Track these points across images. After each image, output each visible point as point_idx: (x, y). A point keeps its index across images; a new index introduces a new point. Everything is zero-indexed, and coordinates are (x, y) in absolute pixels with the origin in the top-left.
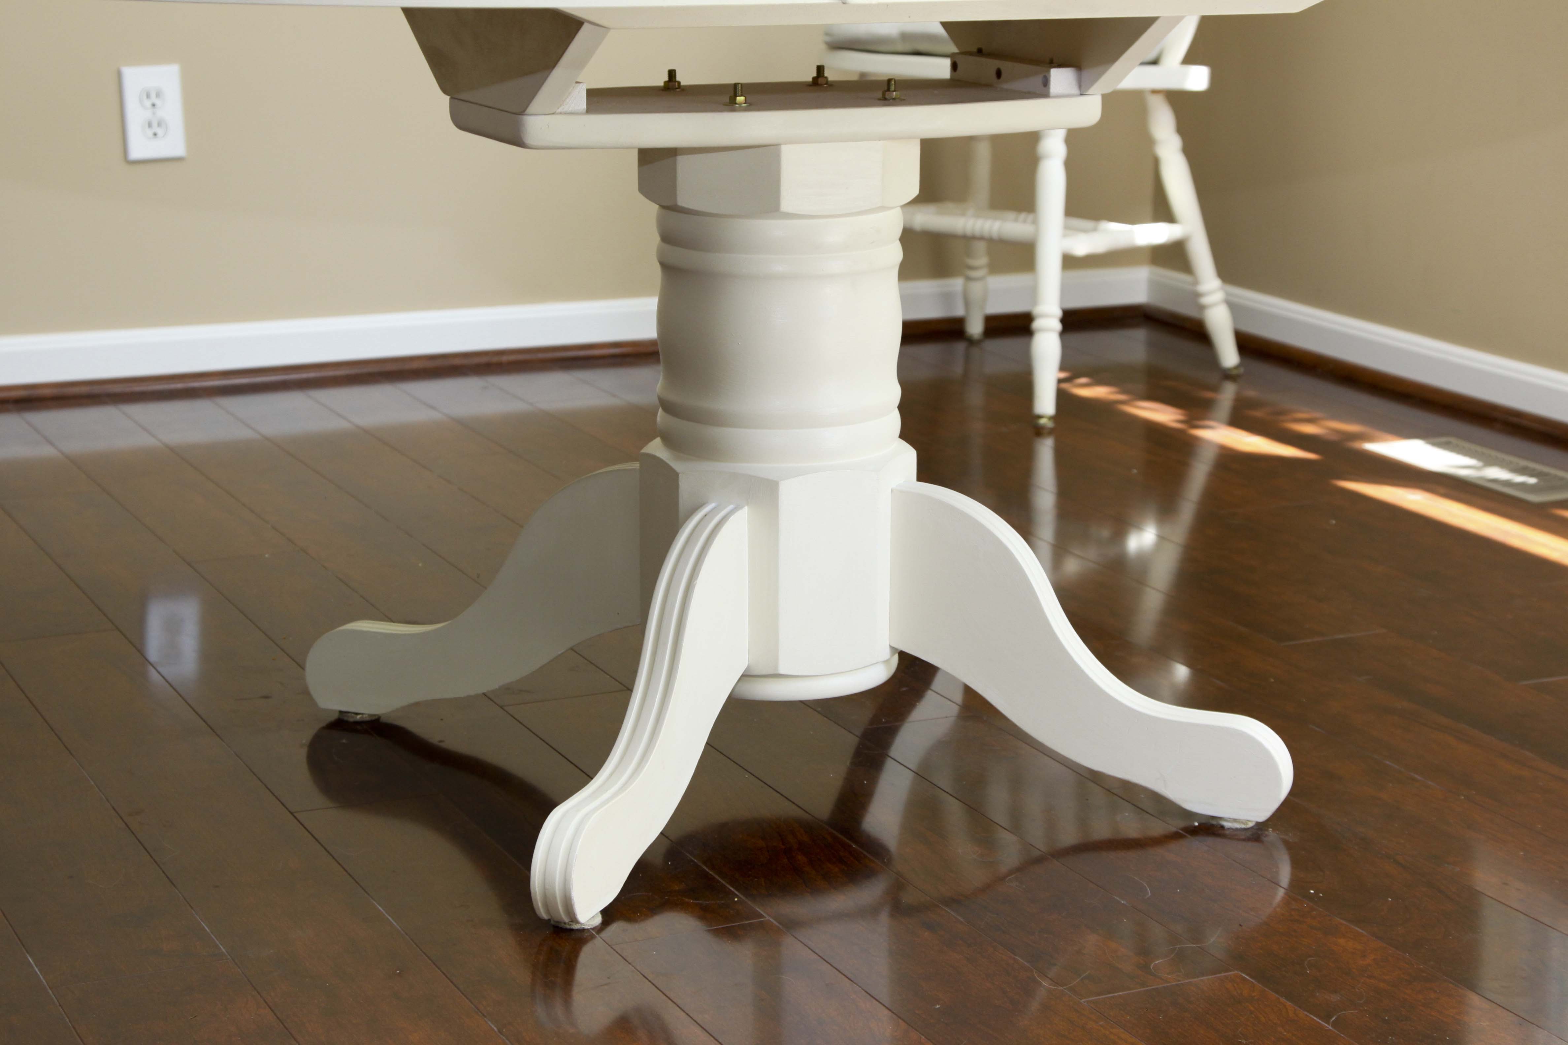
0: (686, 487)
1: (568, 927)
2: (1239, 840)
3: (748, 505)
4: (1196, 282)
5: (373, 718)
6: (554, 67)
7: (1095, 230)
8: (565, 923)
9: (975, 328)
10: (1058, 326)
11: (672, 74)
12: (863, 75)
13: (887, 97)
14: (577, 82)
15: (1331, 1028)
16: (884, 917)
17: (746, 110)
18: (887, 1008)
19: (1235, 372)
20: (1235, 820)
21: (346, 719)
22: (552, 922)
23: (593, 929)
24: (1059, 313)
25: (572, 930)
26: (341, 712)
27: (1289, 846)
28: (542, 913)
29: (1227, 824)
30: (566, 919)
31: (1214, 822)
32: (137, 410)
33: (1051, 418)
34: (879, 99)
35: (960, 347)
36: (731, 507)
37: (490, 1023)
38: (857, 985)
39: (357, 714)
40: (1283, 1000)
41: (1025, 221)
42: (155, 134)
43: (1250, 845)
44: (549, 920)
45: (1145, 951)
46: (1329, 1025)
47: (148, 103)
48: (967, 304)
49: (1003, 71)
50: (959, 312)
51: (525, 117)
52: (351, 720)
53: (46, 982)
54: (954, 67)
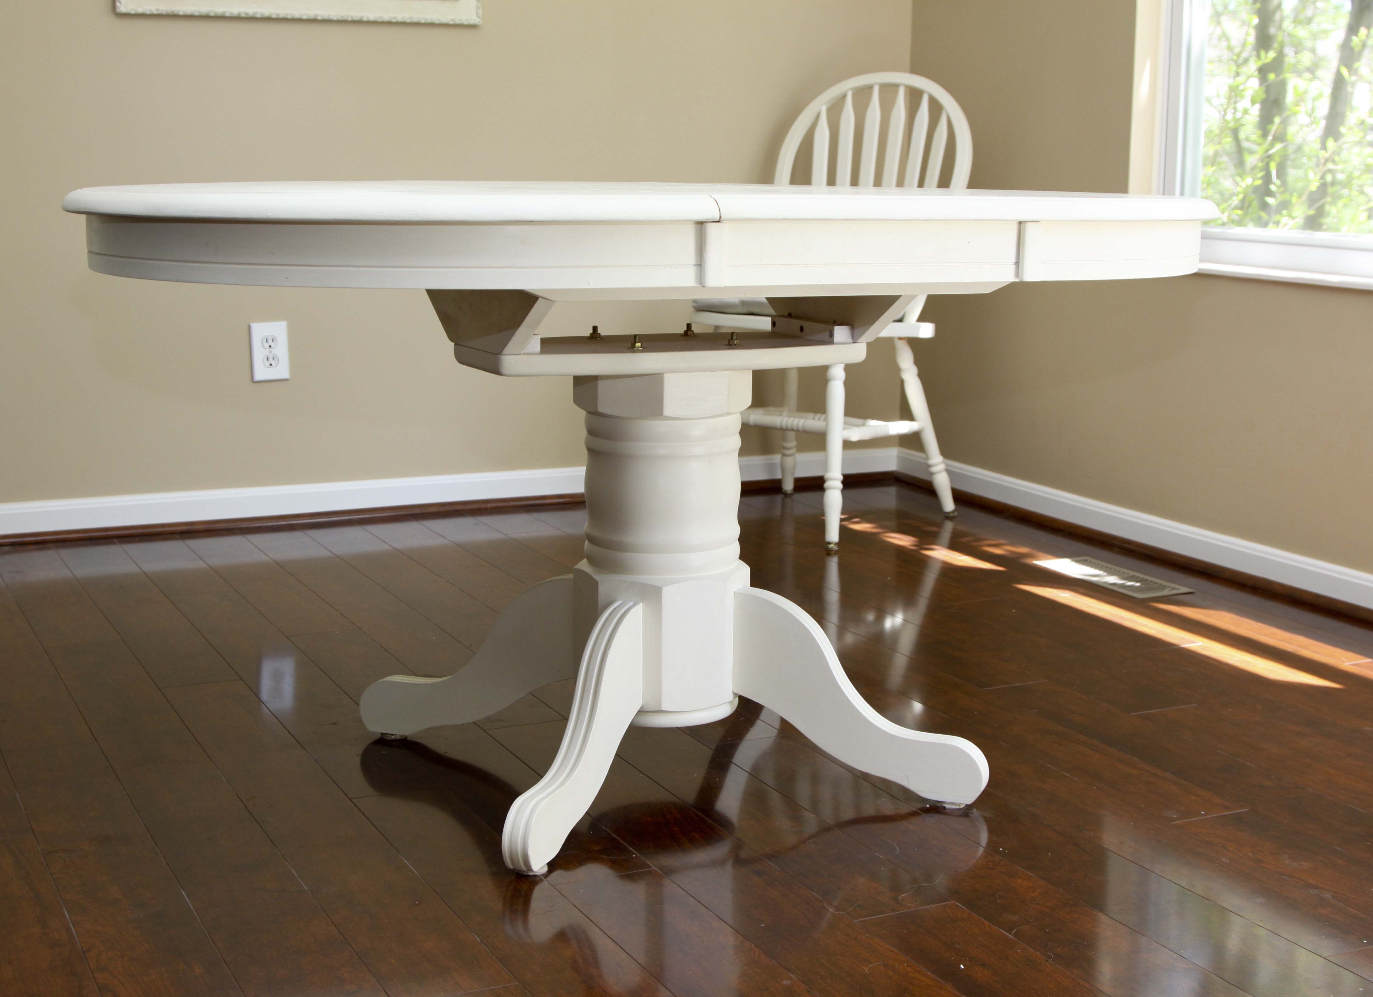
0: (603, 590)
1: (526, 874)
2: (955, 816)
3: (642, 601)
4: (927, 458)
5: (403, 738)
6: (519, 326)
7: (863, 425)
8: (524, 871)
9: (788, 486)
10: (840, 486)
11: (595, 328)
12: (717, 327)
13: (731, 343)
14: (535, 334)
15: (1012, 937)
16: (729, 868)
17: (642, 352)
18: (730, 926)
19: (951, 515)
20: (952, 804)
21: (385, 738)
22: (516, 871)
23: (542, 875)
24: (841, 478)
25: (528, 876)
26: (382, 734)
27: (987, 821)
28: (510, 865)
29: (947, 806)
30: (524, 869)
31: (939, 805)
32: (257, 539)
33: (836, 544)
34: (726, 345)
35: (779, 498)
36: (632, 603)
37: (475, 936)
38: (711, 911)
39: (392, 735)
40: (982, 920)
41: (819, 419)
42: (271, 365)
43: (962, 819)
44: (514, 869)
45: (896, 888)
46: (1011, 935)
47: (267, 346)
48: (783, 470)
49: (804, 328)
50: (779, 476)
51: (501, 356)
52: (389, 739)
53: (193, 907)
54: (774, 324)
